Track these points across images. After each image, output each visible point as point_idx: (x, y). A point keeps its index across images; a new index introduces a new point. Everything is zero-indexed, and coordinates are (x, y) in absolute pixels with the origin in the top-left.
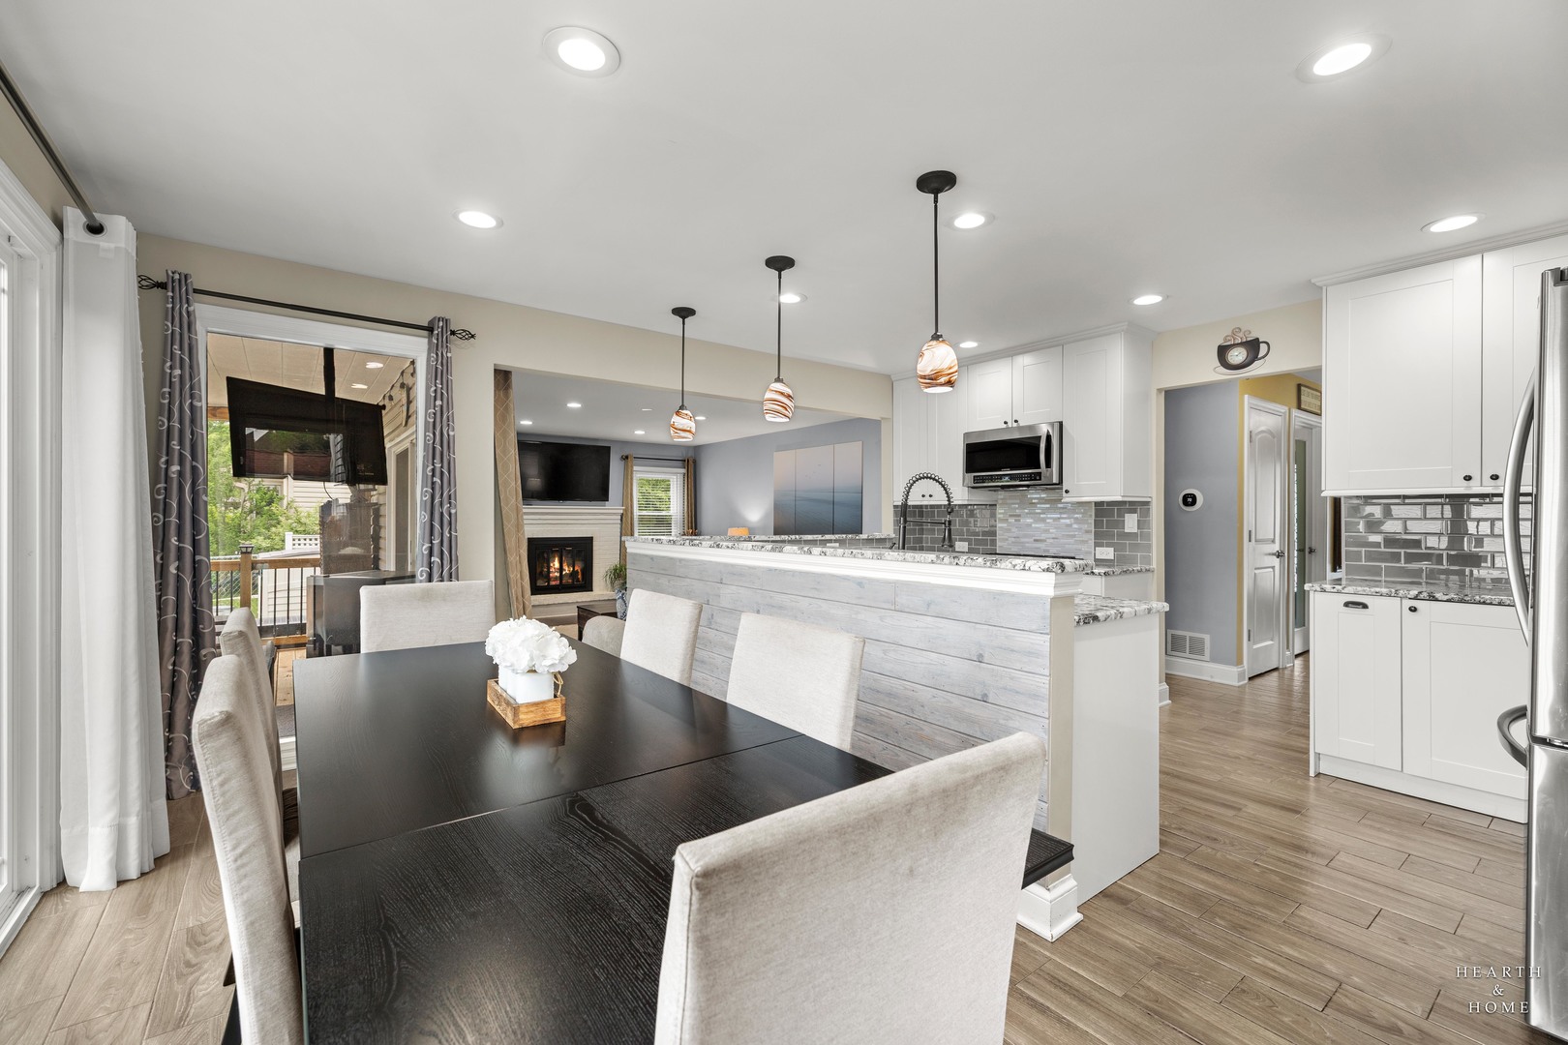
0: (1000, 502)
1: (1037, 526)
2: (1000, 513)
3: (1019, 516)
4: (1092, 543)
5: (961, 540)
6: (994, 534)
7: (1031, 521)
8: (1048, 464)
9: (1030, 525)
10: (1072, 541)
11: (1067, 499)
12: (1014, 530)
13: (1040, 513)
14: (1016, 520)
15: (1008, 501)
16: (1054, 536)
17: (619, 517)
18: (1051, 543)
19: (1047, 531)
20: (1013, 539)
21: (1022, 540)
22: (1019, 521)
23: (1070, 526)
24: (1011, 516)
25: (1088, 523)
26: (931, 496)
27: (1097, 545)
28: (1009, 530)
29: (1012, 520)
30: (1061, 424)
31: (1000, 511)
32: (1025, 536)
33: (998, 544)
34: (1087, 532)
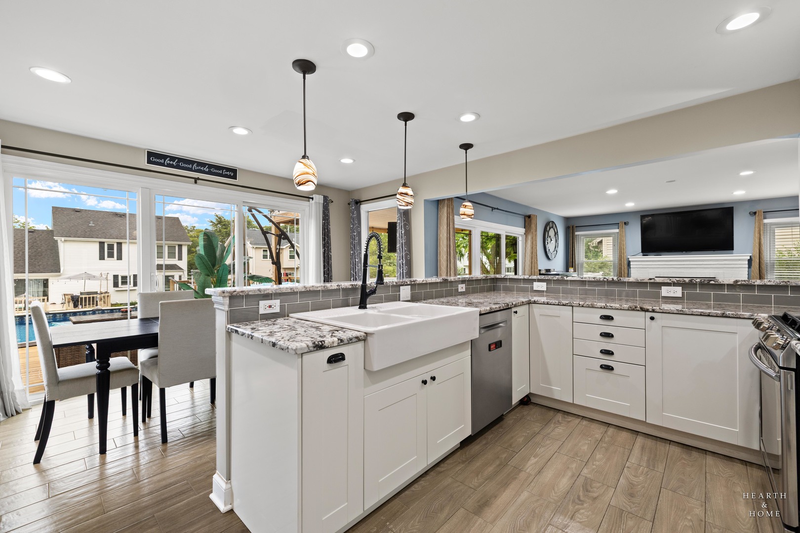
17: (747, 262)
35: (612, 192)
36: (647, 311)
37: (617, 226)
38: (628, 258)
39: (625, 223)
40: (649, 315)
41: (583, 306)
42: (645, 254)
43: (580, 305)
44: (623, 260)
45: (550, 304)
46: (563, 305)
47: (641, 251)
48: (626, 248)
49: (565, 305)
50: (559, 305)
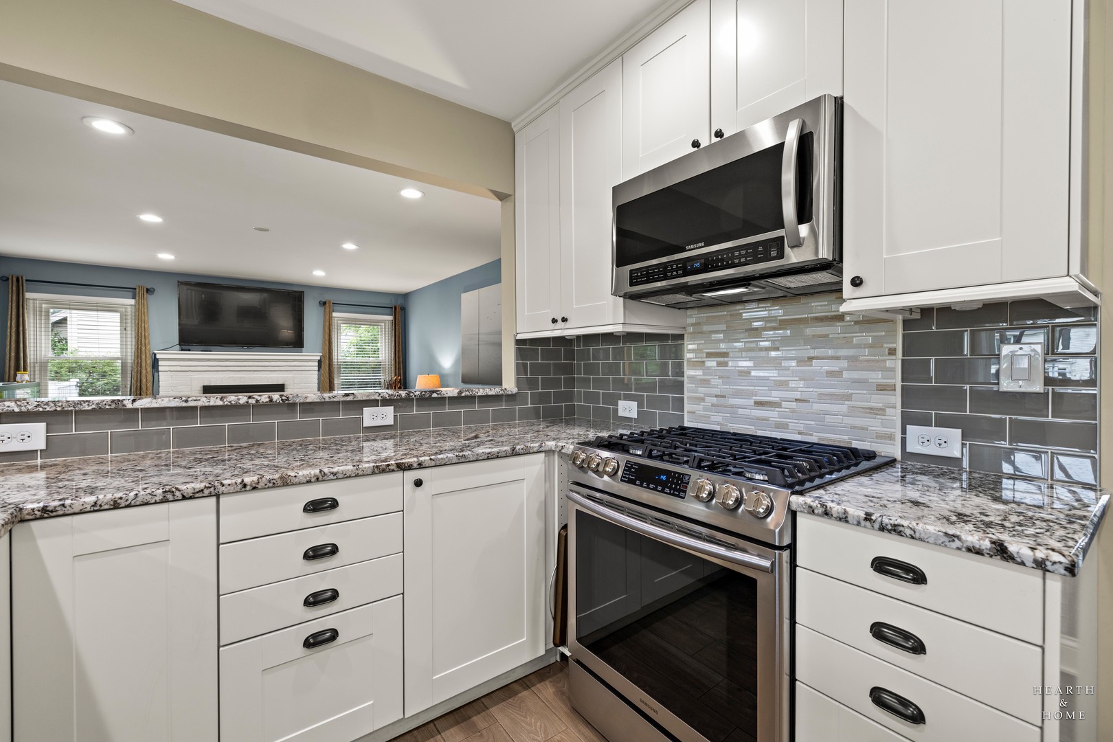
0: (691, 329)
1: (761, 374)
2: (690, 351)
3: (725, 355)
4: (896, 414)
5: (627, 398)
6: (679, 387)
7: (749, 364)
8: (805, 212)
9: (745, 373)
10: (843, 408)
11: (853, 303)
12: (715, 381)
13: (767, 349)
14: (719, 364)
15: (706, 328)
16: (798, 395)
17: (317, 364)
18: (793, 411)
19: (782, 385)
20: (714, 400)
21: (732, 401)
22: (726, 364)
23: (838, 374)
24: (709, 355)
25: (885, 369)
26: (564, 320)
27: (907, 420)
28: (705, 383)
29: (712, 363)
30: (839, 104)
31: (690, 348)
32: (738, 394)
33: (687, 407)
34: (882, 388)
35: (150, 218)
36: (410, 467)
37: (130, 294)
38: (155, 355)
39: (148, 290)
40: (411, 476)
41: (254, 488)
42: (184, 347)
43: (245, 486)
44: (143, 357)
45: (129, 506)
46: (184, 498)
47: (177, 342)
48: (149, 335)
49: (191, 498)
50: (167, 501)
